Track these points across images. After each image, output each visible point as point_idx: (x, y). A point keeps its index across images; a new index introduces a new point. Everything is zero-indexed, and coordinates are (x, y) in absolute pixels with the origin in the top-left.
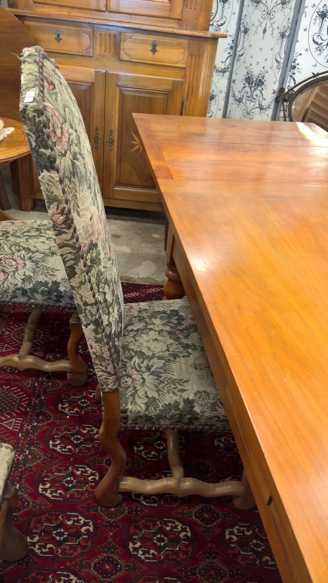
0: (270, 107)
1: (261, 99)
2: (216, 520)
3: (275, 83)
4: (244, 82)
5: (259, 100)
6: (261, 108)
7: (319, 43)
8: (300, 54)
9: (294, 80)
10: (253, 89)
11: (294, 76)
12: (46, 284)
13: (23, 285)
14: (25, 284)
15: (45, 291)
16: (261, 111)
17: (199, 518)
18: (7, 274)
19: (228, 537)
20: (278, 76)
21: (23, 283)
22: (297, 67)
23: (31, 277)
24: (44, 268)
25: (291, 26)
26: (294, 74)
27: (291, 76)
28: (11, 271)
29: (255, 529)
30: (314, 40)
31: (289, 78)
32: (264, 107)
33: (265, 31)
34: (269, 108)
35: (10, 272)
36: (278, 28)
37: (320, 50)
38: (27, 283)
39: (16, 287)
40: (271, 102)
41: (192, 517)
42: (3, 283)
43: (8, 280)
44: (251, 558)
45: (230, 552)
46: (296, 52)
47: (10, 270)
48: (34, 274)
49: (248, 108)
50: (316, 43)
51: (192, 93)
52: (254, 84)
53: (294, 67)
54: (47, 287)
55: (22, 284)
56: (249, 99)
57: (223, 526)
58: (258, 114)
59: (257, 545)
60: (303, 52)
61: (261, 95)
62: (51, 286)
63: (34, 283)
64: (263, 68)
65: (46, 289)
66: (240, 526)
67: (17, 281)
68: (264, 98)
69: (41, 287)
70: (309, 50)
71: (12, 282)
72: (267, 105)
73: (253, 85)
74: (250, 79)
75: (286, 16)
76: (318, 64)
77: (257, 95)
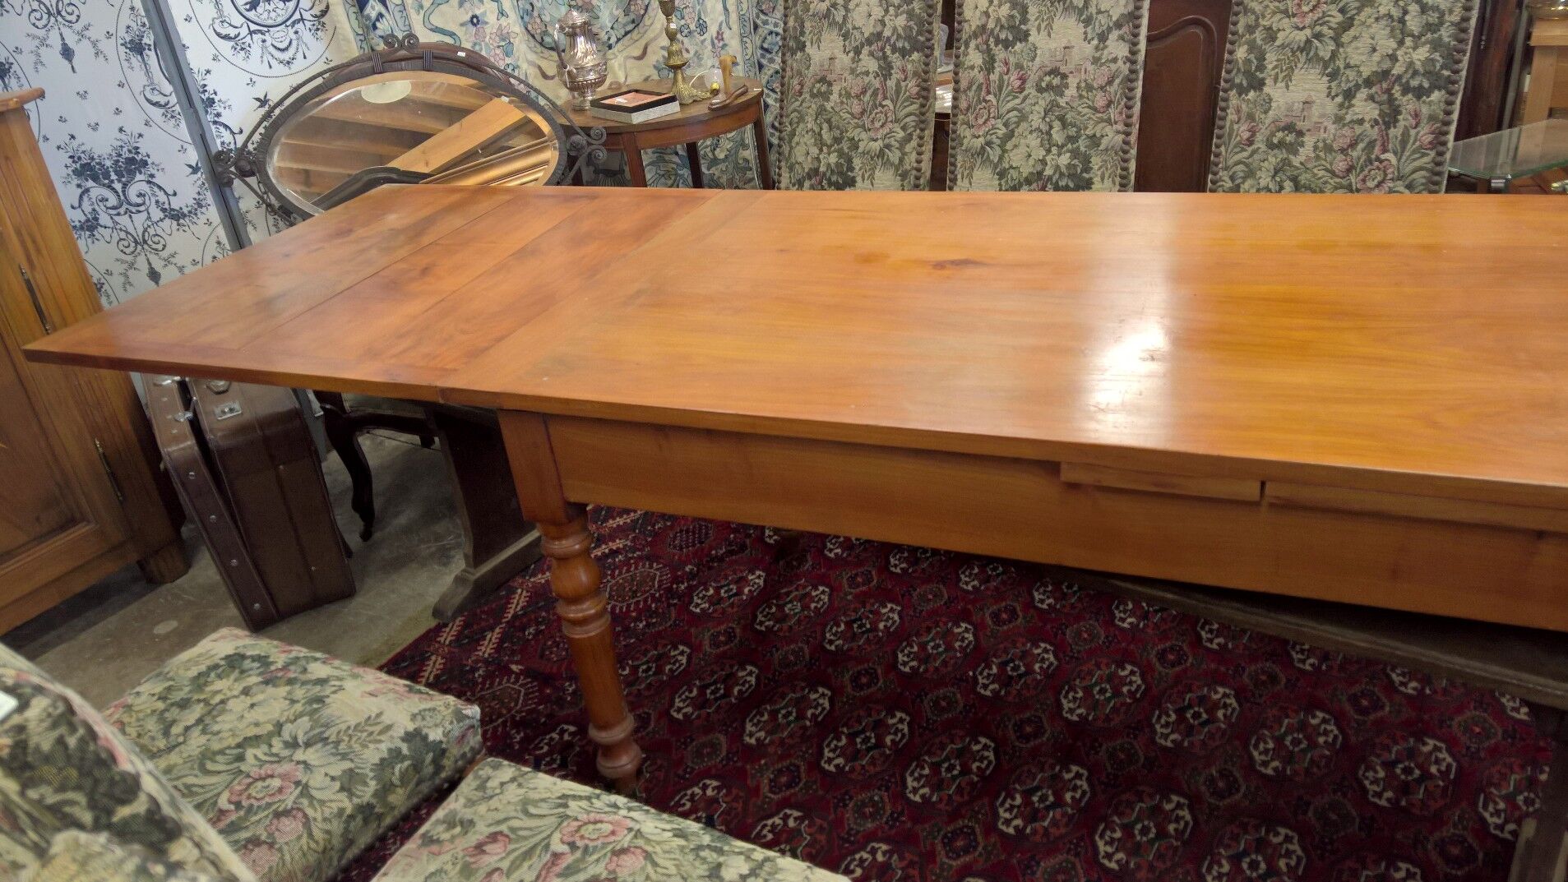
0: (203, 203)
1: (162, 197)
2: (974, 833)
3: (183, 150)
4: (76, 181)
5: (157, 202)
6: (176, 216)
7: (232, 35)
8: (208, 72)
9: (226, 127)
10: (118, 186)
11: (221, 120)
12: (395, 754)
13: (356, 800)
14: (358, 793)
15: (407, 769)
16: (181, 221)
17: (959, 856)
18: (294, 812)
19: (1011, 831)
20: (183, 131)
21: (351, 794)
22: (216, 99)
23: (351, 770)
24: (350, 732)
25: (150, 22)
26: (218, 115)
27: (215, 123)
28: (297, 798)
29: (1015, 789)
30: (218, 35)
31: (213, 127)
32: (185, 210)
33: (67, 53)
34: (200, 206)
35: (294, 802)
36: (109, 35)
37: (242, 49)
38: (359, 789)
39: (344, 819)
40: (199, 193)
41: (951, 866)
42: (311, 835)
43: (315, 819)
44: (1058, 817)
45: (1038, 838)
46: (196, 70)
47: (292, 798)
48: (352, 760)
49: (131, 230)
50: (226, 37)
51: (38, 251)
52: (112, 174)
53: (211, 102)
54: (405, 758)
55: (351, 800)
56: (122, 210)
57: (991, 828)
58: (175, 232)
59: (1043, 799)
60: (211, 65)
61: (156, 189)
62: (409, 748)
63: (371, 774)
64: (121, 130)
65: (407, 763)
66: (1002, 804)
67: (334, 805)
68: (171, 192)
69: (393, 768)
70: (220, 57)
71: (327, 815)
72: (191, 202)
73: (114, 177)
74: (91, 169)
75: (117, 7)
76: (255, 78)
77: (140, 195)
